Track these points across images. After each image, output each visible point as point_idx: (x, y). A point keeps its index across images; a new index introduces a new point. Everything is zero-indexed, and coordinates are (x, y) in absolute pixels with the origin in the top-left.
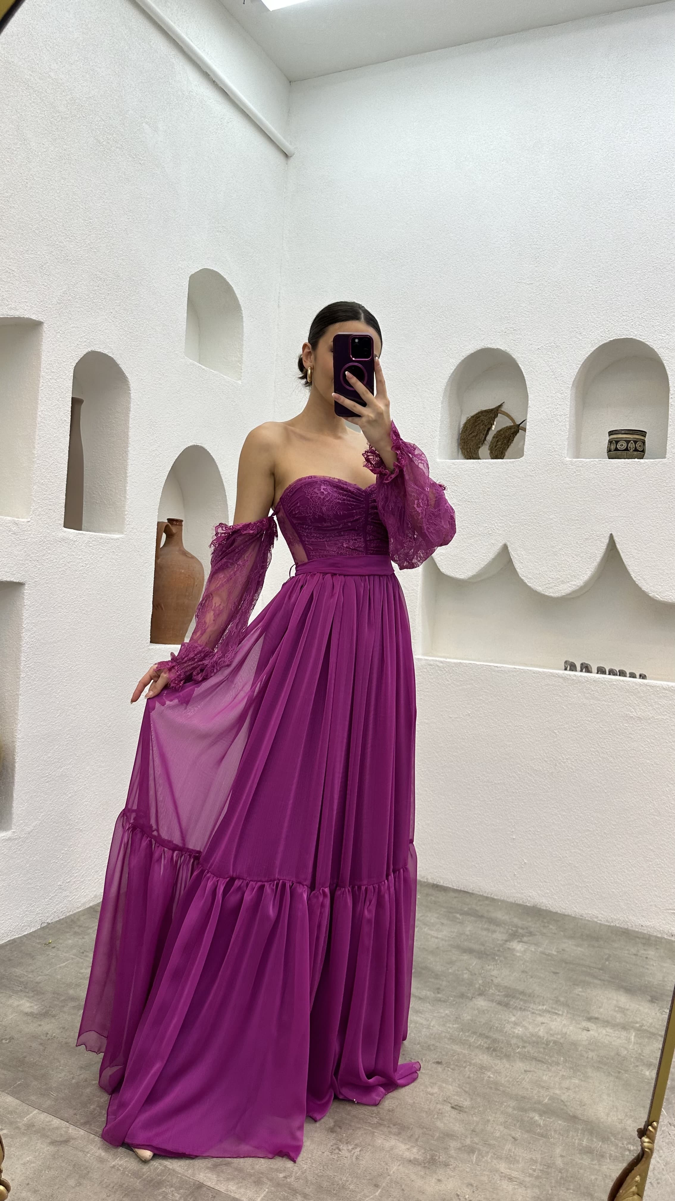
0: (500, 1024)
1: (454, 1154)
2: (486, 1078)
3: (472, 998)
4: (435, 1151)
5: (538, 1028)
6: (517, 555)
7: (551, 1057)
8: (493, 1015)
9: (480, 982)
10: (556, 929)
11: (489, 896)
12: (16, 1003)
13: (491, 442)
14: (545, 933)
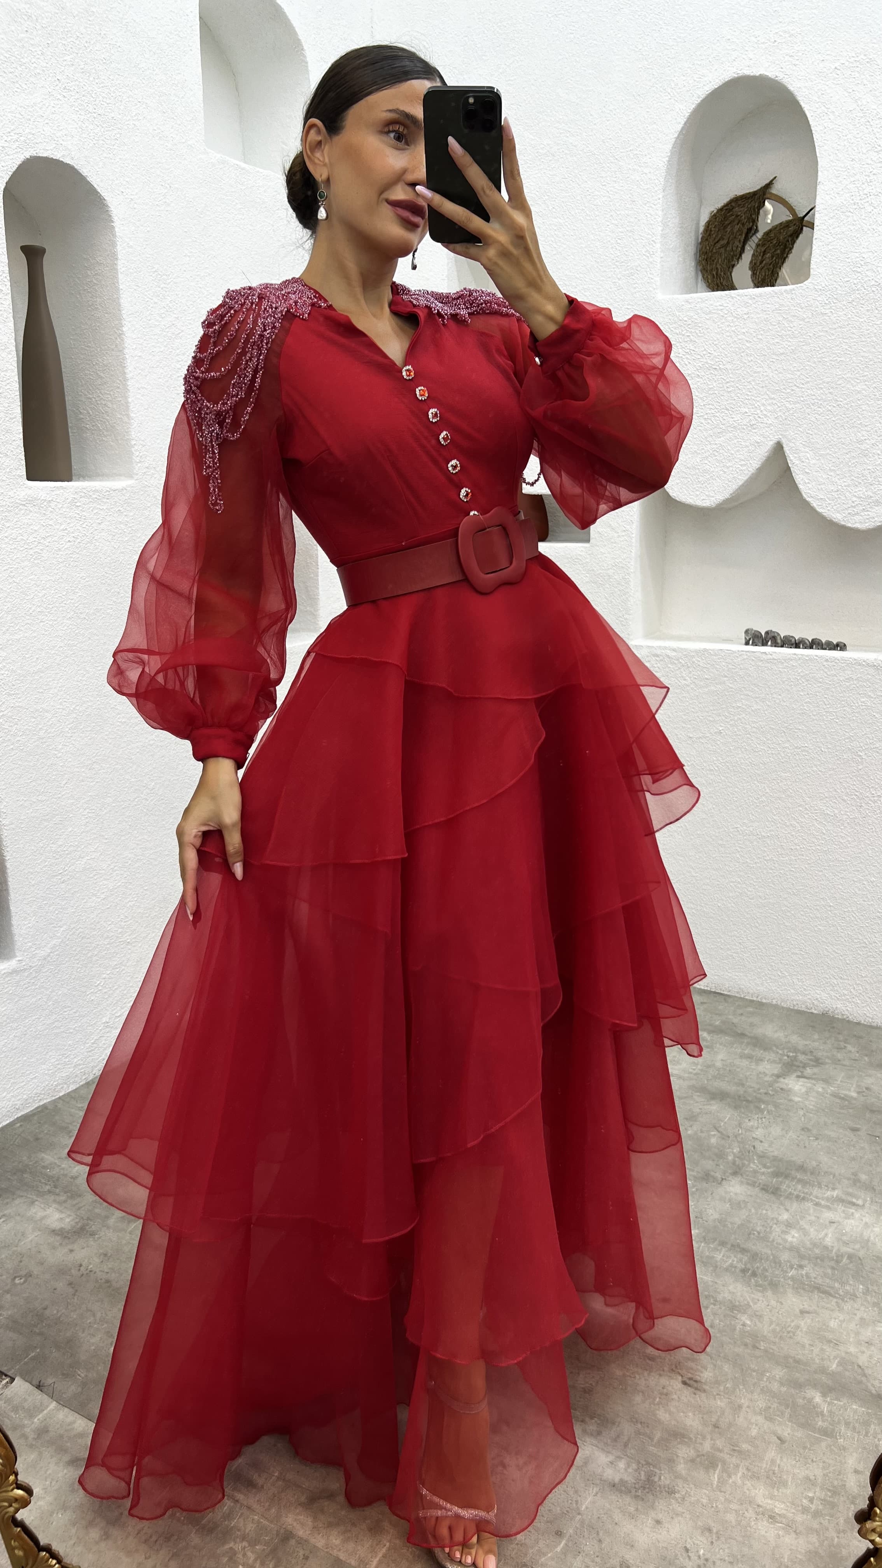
0: (763, 1226)
1: (683, 1472)
2: (739, 1327)
3: (723, 1179)
4: (654, 1466)
5: (823, 1233)
6: (800, 460)
7: (842, 1284)
8: (753, 1211)
9: (735, 1151)
10: (858, 1052)
11: (755, 999)
12: (41, 1214)
13: (753, 255)
14: (839, 1060)
